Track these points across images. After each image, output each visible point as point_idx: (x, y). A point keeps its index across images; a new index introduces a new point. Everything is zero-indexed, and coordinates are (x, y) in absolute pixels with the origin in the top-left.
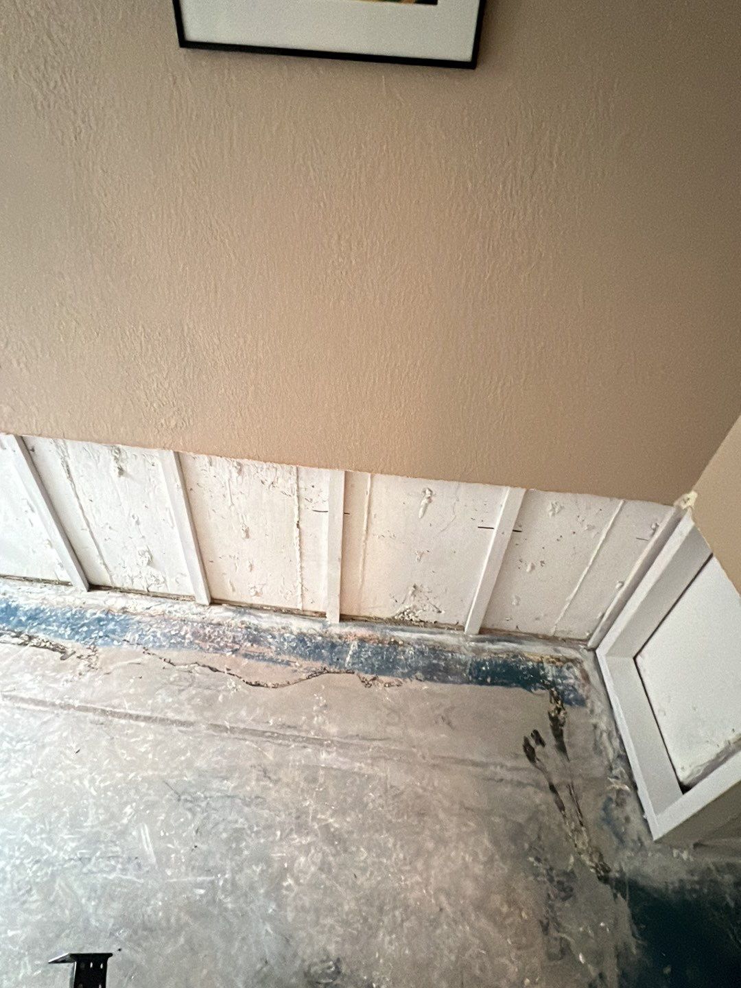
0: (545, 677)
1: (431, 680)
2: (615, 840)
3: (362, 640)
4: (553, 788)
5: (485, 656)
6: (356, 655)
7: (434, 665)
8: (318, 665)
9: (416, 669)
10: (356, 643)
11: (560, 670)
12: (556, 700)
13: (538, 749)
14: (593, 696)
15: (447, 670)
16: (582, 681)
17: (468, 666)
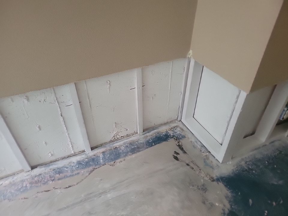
0: (170, 135)
1: (135, 153)
2: (211, 169)
3: (103, 153)
4: (188, 165)
5: (149, 138)
6: (104, 158)
7: (133, 148)
8: (91, 168)
9: (128, 152)
10: (101, 155)
11: (173, 131)
12: (177, 140)
13: (178, 156)
14: (187, 134)
15: (138, 148)
16: (181, 131)
17: (145, 143)
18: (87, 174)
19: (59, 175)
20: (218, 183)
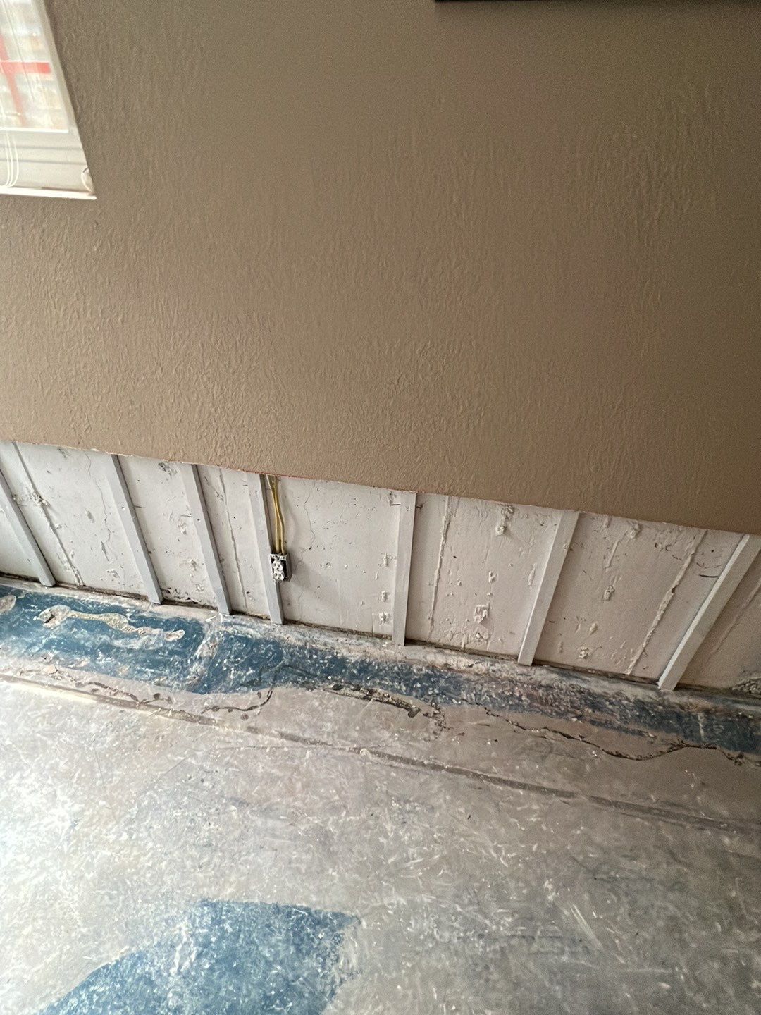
3: (708, 712)
6: (709, 728)
8: (673, 738)
10: (701, 714)
18: (665, 749)
19: (594, 712)
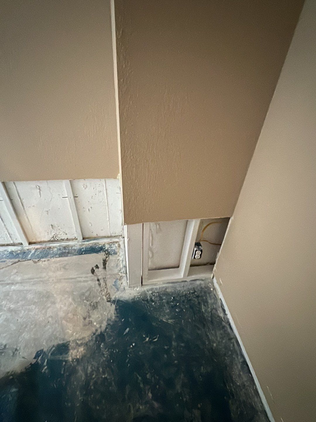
0: (105, 248)
1: (62, 257)
2: (116, 289)
3: (37, 249)
4: (98, 280)
5: (84, 246)
6: (33, 254)
7: (64, 252)
9: (56, 255)
10: (34, 250)
11: (110, 246)
12: (107, 254)
13: (96, 270)
14: (120, 251)
15: (68, 253)
16: (118, 247)
17: (77, 250)
20: (111, 305)
